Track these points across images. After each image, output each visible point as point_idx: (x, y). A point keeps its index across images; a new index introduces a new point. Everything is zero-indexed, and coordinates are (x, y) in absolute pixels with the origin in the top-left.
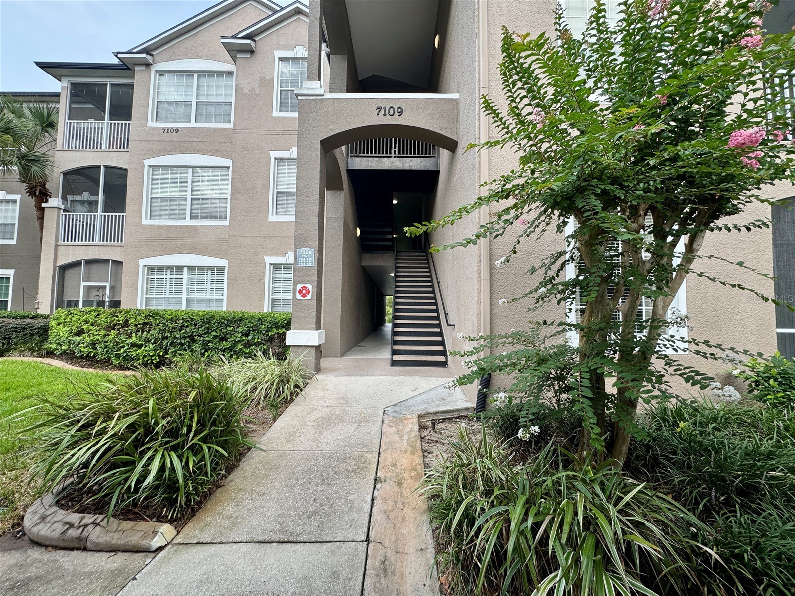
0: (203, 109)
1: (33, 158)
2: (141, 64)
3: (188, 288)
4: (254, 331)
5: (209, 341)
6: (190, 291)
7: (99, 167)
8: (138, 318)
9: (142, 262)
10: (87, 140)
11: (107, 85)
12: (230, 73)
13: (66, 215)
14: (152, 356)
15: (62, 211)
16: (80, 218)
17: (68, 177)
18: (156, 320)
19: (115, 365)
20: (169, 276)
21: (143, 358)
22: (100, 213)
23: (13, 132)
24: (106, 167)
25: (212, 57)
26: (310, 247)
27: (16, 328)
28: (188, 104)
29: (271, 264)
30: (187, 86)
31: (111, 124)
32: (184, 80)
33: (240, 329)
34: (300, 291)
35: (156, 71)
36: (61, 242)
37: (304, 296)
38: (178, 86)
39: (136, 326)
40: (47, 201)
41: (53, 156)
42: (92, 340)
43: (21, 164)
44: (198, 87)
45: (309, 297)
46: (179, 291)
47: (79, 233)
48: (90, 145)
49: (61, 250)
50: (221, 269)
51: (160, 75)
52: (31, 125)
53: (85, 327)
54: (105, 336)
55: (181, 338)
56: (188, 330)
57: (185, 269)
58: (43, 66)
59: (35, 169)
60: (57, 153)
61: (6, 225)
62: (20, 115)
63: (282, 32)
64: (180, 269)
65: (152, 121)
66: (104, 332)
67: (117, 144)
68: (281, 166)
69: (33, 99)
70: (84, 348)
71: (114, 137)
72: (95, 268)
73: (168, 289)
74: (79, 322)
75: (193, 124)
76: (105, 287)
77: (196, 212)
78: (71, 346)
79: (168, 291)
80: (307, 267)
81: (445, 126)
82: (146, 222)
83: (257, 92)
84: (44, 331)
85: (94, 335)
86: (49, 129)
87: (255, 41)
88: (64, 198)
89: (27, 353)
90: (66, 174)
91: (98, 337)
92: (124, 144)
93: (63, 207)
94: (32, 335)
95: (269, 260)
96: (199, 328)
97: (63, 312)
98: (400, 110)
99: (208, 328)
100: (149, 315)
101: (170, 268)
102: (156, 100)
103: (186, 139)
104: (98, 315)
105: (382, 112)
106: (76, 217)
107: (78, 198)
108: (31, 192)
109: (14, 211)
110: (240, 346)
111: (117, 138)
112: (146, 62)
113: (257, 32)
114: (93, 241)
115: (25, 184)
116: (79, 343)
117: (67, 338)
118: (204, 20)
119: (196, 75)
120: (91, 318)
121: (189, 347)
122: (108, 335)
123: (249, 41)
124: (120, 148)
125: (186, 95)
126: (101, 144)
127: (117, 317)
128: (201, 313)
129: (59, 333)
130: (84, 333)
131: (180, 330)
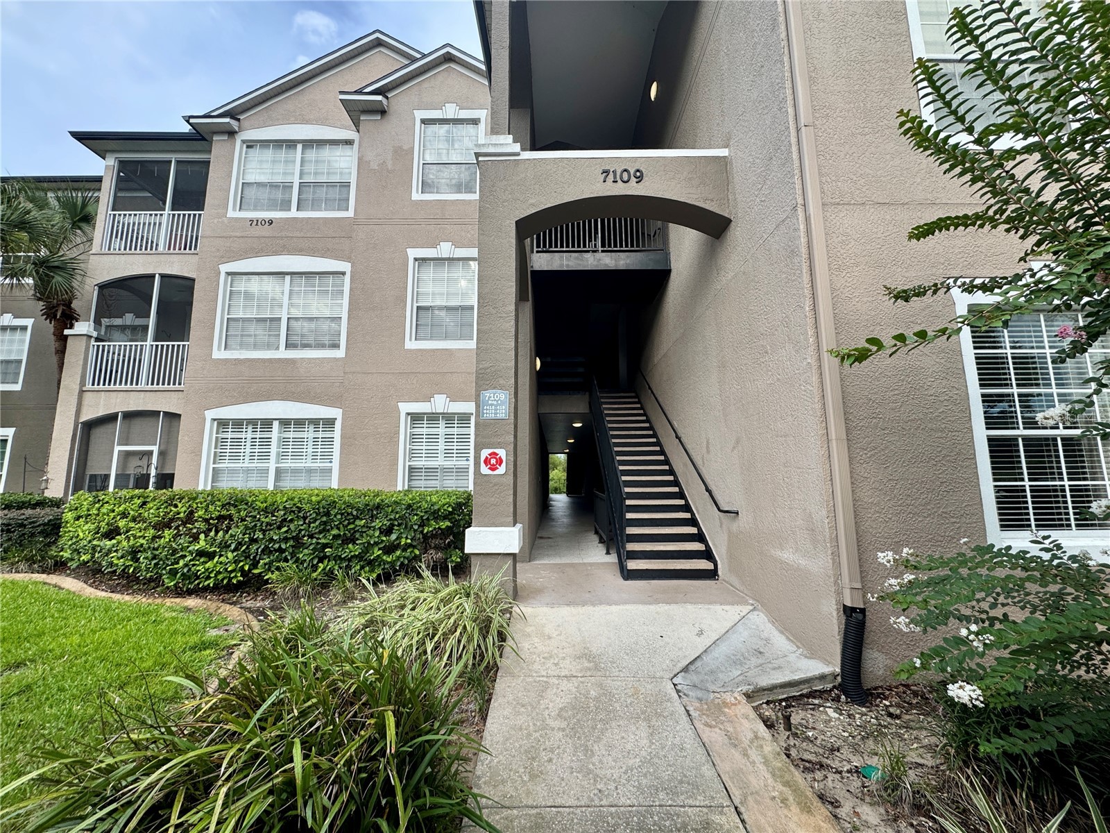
0: (310, 192)
1: (56, 264)
2: (222, 133)
3: (278, 454)
4: (399, 525)
5: (325, 546)
6: (281, 456)
7: (153, 276)
8: (211, 508)
9: (210, 414)
10: (137, 238)
11: (171, 162)
12: (349, 142)
13: (98, 346)
14: (232, 572)
15: (93, 340)
16: (120, 350)
17: (106, 291)
18: (239, 511)
19: (168, 588)
20: (250, 435)
21: (216, 575)
22: (150, 341)
23: (30, 228)
24: (163, 276)
25: (323, 122)
26: (502, 388)
27: (9, 525)
28: (288, 187)
29: (408, 414)
30: (286, 162)
31: (174, 215)
32: (283, 154)
33: (377, 524)
34: (487, 461)
35: (243, 142)
36: (89, 386)
37: (493, 468)
38: (274, 162)
39: (206, 521)
40: (71, 327)
41: (86, 262)
42: (133, 547)
43: (37, 272)
44: (303, 162)
45: (502, 470)
46: (265, 456)
47: (117, 372)
48: (141, 246)
49: (88, 398)
50: (330, 423)
51: (248, 147)
52: (57, 218)
53: (122, 523)
54: (154, 538)
55: (280, 541)
56: (292, 527)
57: (276, 424)
58: (81, 137)
59: (58, 278)
60: (92, 257)
61: (8, 362)
62: (42, 205)
63: (426, 85)
64: (267, 423)
65: (234, 209)
66: (152, 531)
67: (180, 243)
68: (422, 269)
69: (63, 185)
70: (119, 559)
71: (176, 235)
72: (138, 424)
73: (247, 454)
74: (112, 515)
75: (293, 213)
76: (151, 453)
77: (295, 338)
78: (97, 555)
79: (247, 458)
80: (498, 420)
81: (711, 197)
82: (219, 354)
83: (390, 167)
84: (54, 529)
85: (135, 538)
86: (83, 225)
87: (387, 98)
88: (97, 322)
89: (22, 566)
90: (102, 287)
91: (142, 541)
92: (190, 244)
93: (95, 334)
94: (33, 535)
95: (405, 408)
96: (310, 523)
97: (86, 497)
98: (638, 174)
99: (325, 523)
100: (229, 503)
101: (253, 422)
102: (241, 181)
103: (283, 234)
104: (144, 503)
105: (611, 177)
106: (114, 349)
107: (118, 322)
108: (50, 314)
109: (23, 341)
110: (377, 552)
111: (181, 235)
112: (229, 129)
113: (390, 86)
114: (137, 384)
115: (41, 303)
116: (110, 551)
117: (90, 541)
118: (314, 73)
119: (300, 147)
120: (132, 508)
121: (293, 554)
122: (160, 537)
123: (379, 98)
124: (185, 249)
125: (285, 174)
126: (157, 245)
127: (176, 506)
128: (314, 499)
129: (78, 531)
130: (120, 534)
131: (279, 528)
